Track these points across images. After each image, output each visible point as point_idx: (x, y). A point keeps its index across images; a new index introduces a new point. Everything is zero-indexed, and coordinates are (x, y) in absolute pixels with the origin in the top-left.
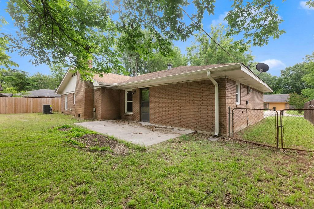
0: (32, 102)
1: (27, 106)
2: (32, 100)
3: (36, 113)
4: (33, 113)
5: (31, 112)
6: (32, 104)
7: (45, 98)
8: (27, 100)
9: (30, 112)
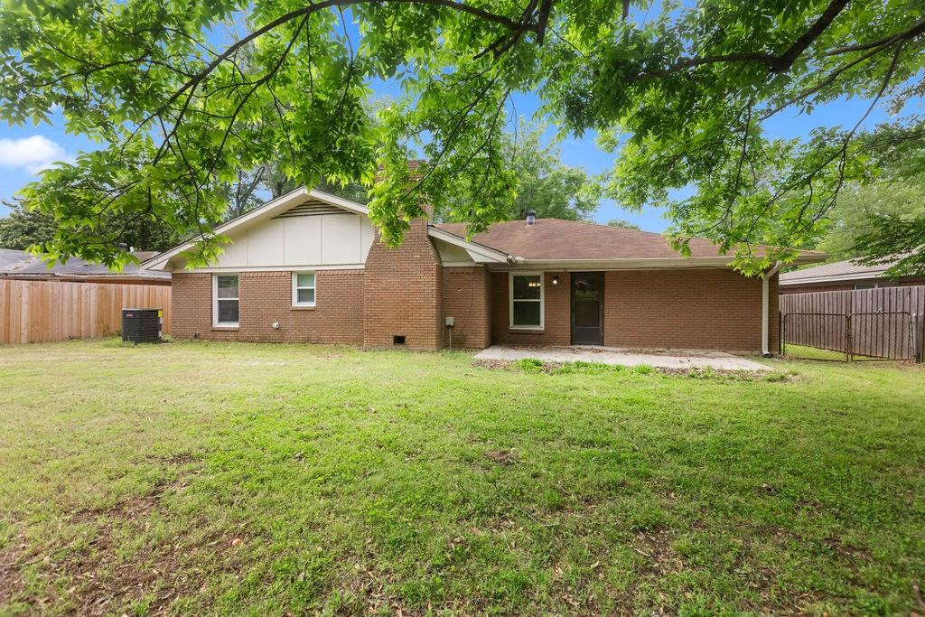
0: (25, 298)
1: (8, 314)
2: (25, 291)
3: (41, 342)
4: (32, 342)
5: (24, 340)
6: (25, 307)
7: (75, 285)
8: (8, 288)
9: (18, 342)
